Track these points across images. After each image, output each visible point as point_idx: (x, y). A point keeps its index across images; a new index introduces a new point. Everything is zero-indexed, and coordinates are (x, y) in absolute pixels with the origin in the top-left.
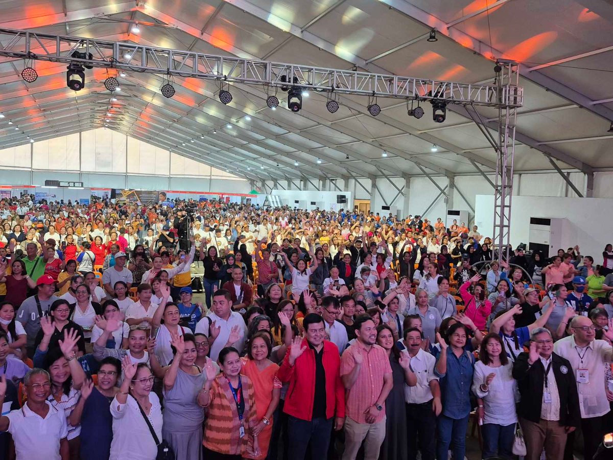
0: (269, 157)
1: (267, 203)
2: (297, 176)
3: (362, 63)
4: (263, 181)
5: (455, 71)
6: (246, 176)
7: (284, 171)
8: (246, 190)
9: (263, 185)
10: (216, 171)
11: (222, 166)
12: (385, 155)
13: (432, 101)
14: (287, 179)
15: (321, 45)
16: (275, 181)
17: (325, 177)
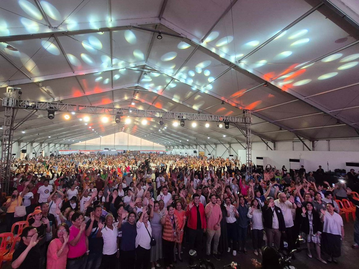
0: (172, 139)
1: (171, 154)
2: (180, 145)
3: (201, 111)
4: (170, 146)
5: (231, 113)
6: (164, 145)
7: (176, 143)
8: (165, 150)
9: (170, 148)
10: (155, 144)
11: (157, 142)
12: (209, 138)
13: (224, 122)
14: (177, 146)
15: (188, 106)
16: (174, 146)
17: (189, 145)
